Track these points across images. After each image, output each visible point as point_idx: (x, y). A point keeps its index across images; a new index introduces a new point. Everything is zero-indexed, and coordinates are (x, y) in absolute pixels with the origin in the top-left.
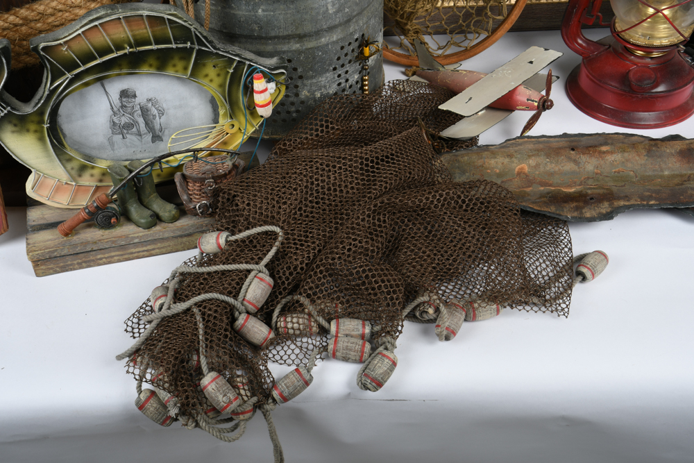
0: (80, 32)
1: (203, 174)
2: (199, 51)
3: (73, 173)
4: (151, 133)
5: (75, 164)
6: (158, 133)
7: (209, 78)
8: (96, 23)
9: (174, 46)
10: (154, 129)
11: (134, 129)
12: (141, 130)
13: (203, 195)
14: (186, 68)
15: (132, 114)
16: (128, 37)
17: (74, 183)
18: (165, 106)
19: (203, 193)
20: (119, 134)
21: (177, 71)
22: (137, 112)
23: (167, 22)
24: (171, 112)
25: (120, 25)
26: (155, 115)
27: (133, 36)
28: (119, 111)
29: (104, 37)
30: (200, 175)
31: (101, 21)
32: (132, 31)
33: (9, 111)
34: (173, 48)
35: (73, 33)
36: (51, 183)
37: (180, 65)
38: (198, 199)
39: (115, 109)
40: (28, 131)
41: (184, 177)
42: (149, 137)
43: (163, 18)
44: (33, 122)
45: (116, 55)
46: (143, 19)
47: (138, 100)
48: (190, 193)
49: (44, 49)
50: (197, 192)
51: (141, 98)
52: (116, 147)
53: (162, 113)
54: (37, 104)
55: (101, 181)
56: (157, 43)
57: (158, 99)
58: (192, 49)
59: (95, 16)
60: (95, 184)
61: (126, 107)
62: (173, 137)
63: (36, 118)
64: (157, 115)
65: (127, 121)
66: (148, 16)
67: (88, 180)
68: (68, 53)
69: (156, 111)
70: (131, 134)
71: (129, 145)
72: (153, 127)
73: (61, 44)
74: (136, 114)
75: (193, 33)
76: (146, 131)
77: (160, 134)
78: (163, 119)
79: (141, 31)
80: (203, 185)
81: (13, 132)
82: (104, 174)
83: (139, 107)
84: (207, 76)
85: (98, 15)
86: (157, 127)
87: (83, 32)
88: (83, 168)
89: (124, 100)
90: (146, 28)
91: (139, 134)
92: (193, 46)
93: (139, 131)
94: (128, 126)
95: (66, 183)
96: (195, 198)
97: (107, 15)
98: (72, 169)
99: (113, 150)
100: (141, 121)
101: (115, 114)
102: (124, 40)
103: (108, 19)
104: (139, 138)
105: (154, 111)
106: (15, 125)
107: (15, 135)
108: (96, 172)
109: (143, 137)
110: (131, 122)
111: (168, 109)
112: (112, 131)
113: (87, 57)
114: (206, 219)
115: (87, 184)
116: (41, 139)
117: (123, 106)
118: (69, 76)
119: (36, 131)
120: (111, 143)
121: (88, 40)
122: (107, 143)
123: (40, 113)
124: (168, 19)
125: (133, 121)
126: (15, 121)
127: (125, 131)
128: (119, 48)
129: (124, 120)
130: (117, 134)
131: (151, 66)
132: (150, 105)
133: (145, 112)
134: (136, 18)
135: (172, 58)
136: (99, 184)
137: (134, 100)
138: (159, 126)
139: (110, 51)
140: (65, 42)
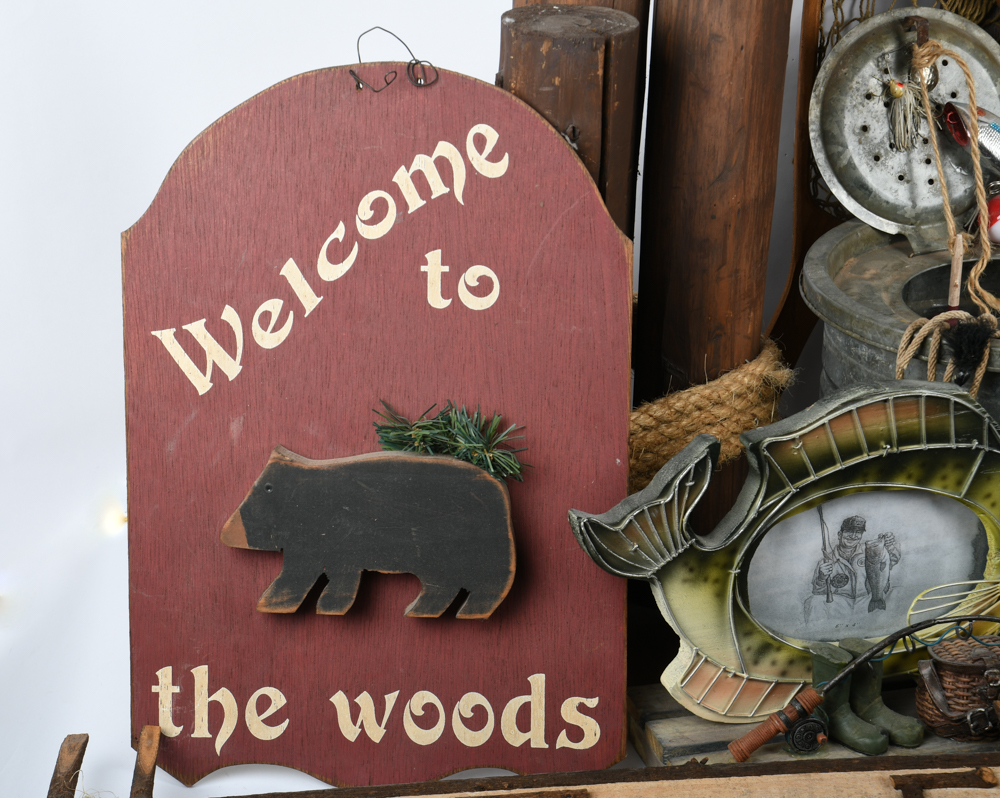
0: (825, 420)
1: (975, 661)
2: (989, 456)
3: (749, 656)
4: (870, 595)
5: (755, 641)
6: (882, 594)
7: (991, 500)
8: (852, 407)
9: (953, 445)
10: (877, 588)
11: (848, 587)
12: (858, 588)
13: (975, 698)
14: (960, 483)
15: (850, 560)
16: (889, 430)
17: (745, 675)
18: (903, 547)
19: (974, 695)
20: (823, 593)
21: (945, 488)
22: (860, 556)
23: (952, 407)
24: (911, 558)
25: (883, 411)
26: (885, 563)
27: (898, 428)
28: (834, 554)
29: (855, 428)
30: (970, 663)
31: (859, 405)
32: (897, 420)
33: (691, 546)
34: (951, 448)
35: (814, 422)
36: (713, 674)
37: (953, 476)
38: (963, 705)
39: (828, 550)
40: (706, 580)
41: (938, 666)
42: (864, 602)
43: (948, 400)
44: (717, 565)
45: (867, 458)
46: (918, 403)
47: (866, 536)
48: (949, 694)
49: (771, 447)
50: (961, 693)
51: (870, 534)
52: (813, 615)
53: (895, 559)
54: (732, 534)
55: (783, 674)
56: (929, 441)
57: (896, 535)
58: (978, 450)
59: (850, 398)
60: (774, 679)
61: (845, 546)
62: (919, 597)
63: (721, 559)
64: (888, 563)
65: (841, 572)
66: (928, 398)
67: (765, 672)
68: (799, 453)
69: (887, 556)
70: (841, 594)
71: (832, 613)
72: (877, 583)
73: (793, 440)
74: (856, 560)
75: (986, 427)
76: (865, 590)
77: (884, 596)
78: (896, 568)
79: (910, 421)
80: (974, 681)
81: (685, 581)
82: (791, 662)
83: (864, 547)
84: (988, 496)
85: (856, 396)
86: (883, 583)
87: (830, 421)
88: (765, 648)
89: (845, 534)
90: (919, 417)
91: (853, 596)
92: (980, 447)
93: (853, 590)
94: (840, 580)
95: (735, 676)
96: (958, 704)
97: (871, 396)
98: (749, 649)
99: (807, 621)
100: (861, 571)
101: (826, 557)
102: (882, 435)
103: (869, 401)
104: (850, 601)
105: (885, 556)
106: (691, 570)
107: (687, 586)
108: (782, 657)
109: (858, 599)
110: (847, 573)
111: (907, 553)
112: (814, 588)
113: (823, 460)
114: (971, 745)
115: (763, 677)
116: (720, 595)
117: (841, 546)
118: (792, 489)
119: (716, 581)
120: (807, 610)
121: (833, 433)
122: (800, 609)
123: (732, 550)
124: (955, 402)
125: (850, 571)
126: (693, 563)
127: (833, 589)
128: (873, 446)
129: (837, 569)
130: (819, 593)
131: (909, 477)
132: (881, 545)
133: (871, 557)
134: (909, 400)
135: (944, 465)
136: (781, 680)
137: (859, 536)
138: (886, 582)
139: (858, 451)
140: (801, 437)
